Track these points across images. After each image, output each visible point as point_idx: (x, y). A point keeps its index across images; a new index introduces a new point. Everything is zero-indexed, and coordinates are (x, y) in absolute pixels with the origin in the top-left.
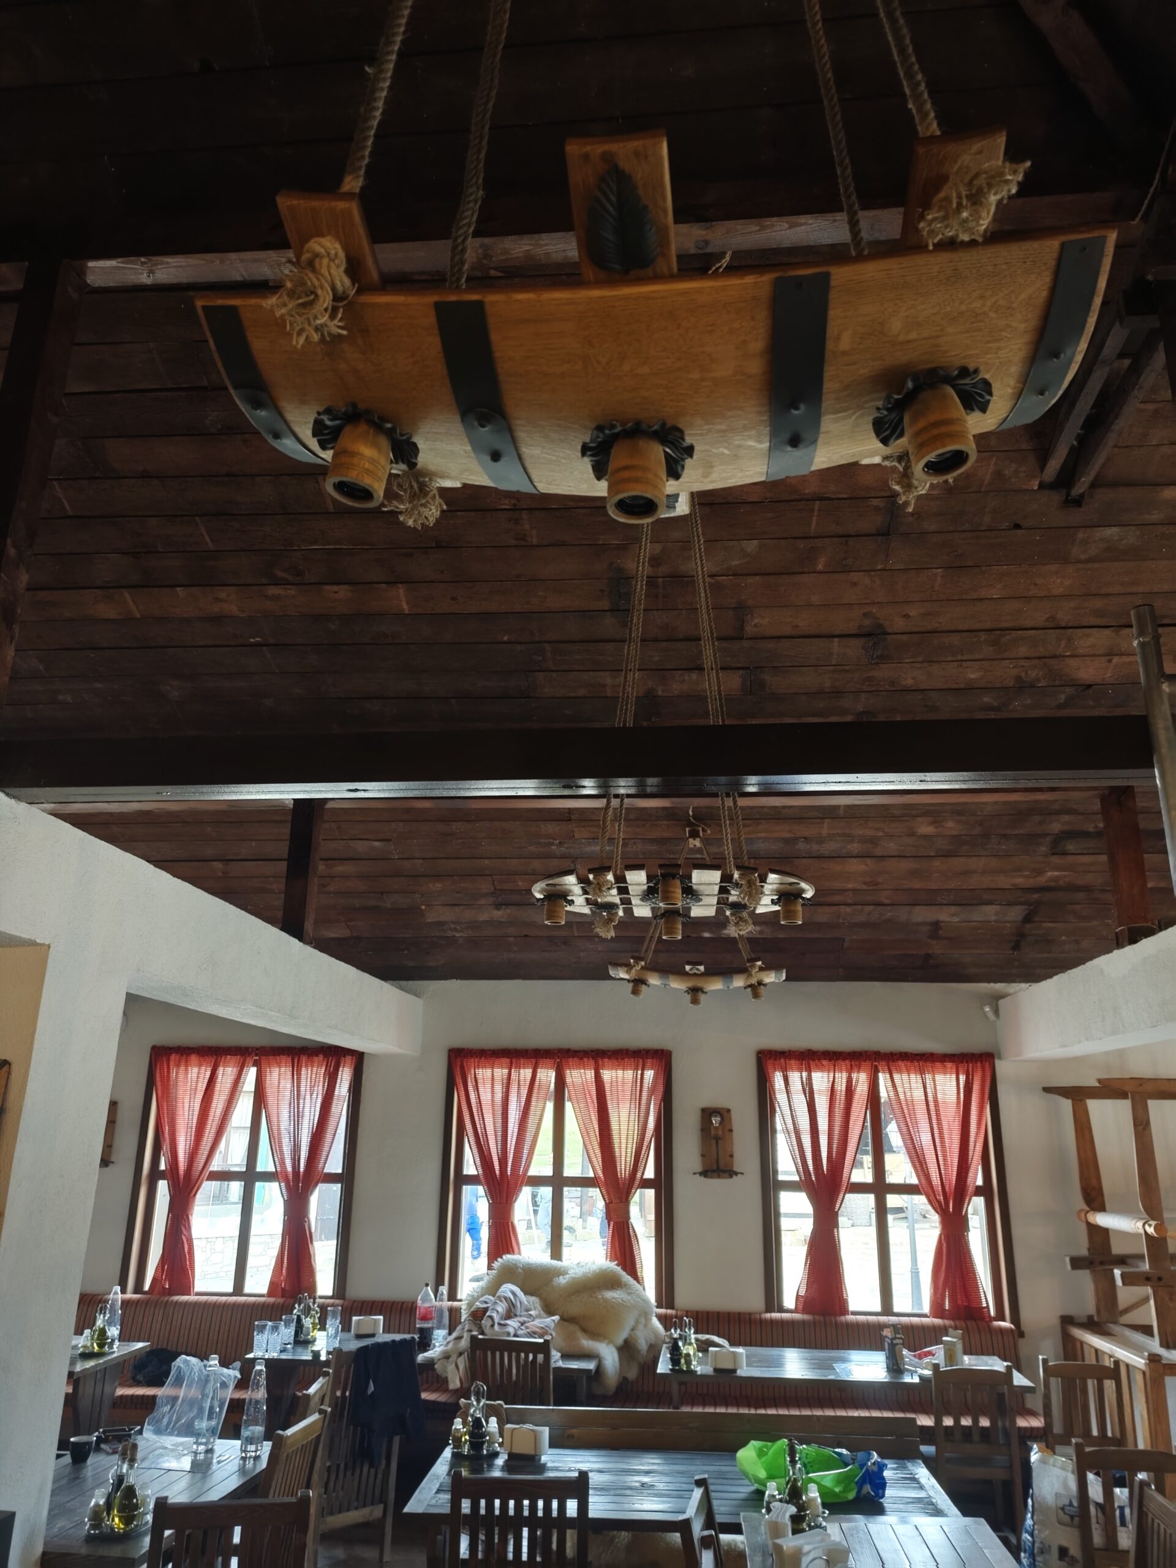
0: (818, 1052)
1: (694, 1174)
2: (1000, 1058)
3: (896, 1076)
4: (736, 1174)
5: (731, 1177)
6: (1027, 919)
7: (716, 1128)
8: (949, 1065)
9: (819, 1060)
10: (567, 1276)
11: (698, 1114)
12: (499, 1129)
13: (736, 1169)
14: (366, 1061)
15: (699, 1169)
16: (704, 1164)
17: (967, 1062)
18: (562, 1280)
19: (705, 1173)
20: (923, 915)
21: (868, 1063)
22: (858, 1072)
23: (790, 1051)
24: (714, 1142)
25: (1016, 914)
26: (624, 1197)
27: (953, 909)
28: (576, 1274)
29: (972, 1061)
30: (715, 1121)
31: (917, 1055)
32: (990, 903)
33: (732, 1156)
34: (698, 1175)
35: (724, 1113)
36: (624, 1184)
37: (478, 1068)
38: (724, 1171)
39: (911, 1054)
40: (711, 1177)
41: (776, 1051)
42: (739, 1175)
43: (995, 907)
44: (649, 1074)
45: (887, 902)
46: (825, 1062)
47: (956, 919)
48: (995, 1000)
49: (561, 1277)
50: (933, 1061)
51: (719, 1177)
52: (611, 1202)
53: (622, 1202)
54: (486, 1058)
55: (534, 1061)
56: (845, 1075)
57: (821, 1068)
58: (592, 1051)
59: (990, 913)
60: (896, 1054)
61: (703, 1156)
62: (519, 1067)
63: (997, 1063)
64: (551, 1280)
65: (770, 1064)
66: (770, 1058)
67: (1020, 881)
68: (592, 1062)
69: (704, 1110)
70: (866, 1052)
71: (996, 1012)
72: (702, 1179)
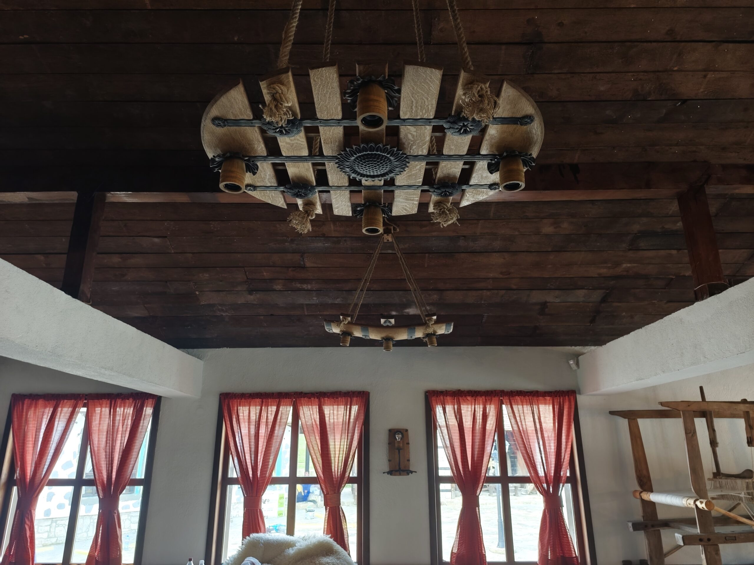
0: (464, 391)
1: (384, 473)
2: (580, 394)
3: (515, 407)
4: (412, 472)
5: (408, 474)
6: (604, 300)
7: (399, 442)
8: (548, 398)
9: (465, 396)
10: (295, 548)
11: (387, 432)
12: (253, 446)
13: (411, 469)
14: (163, 401)
15: (387, 470)
16: (390, 466)
17: (559, 396)
18: (291, 551)
19: (391, 473)
20: (537, 297)
21: (497, 398)
22: (490, 404)
23: (446, 391)
24: (397, 451)
25: (597, 296)
26: (336, 490)
27: (557, 292)
28: (301, 546)
29: (562, 396)
30: (398, 437)
31: (527, 392)
32: (582, 288)
33: (409, 460)
34: (386, 474)
35: (404, 432)
36: (337, 481)
37: (240, 406)
38: (403, 471)
39: (524, 392)
40: (395, 475)
41: (437, 391)
42: (414, 473)
43: (584, 291)
44: (355, 409)
45: (514, 287)
46: (469, 398)
47: (558, 300)
48: (576, 356)
49: (291, 548)
50: (538, 396)
51: (400, 475)
52: (328, 494)
53: (335, 493)
54: (245, 399)
55: (278, 400)
56: (481, 406)
57: (467, 402)
58: (317, 393)
59: (580, 295)
60: (514, 392)
61: (389, 461)
62: (267, 405)
63: (578, 396)
64: (283, 551)
65: (434, 399)
66: (434, 396)
67: (603, 271)
68: (317, 400)
69: (390, 431)
70: (495, 391)
71: (577, 364)
72: (389, 475)
